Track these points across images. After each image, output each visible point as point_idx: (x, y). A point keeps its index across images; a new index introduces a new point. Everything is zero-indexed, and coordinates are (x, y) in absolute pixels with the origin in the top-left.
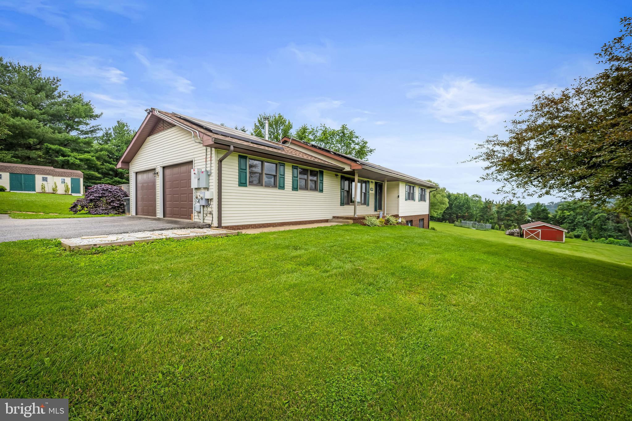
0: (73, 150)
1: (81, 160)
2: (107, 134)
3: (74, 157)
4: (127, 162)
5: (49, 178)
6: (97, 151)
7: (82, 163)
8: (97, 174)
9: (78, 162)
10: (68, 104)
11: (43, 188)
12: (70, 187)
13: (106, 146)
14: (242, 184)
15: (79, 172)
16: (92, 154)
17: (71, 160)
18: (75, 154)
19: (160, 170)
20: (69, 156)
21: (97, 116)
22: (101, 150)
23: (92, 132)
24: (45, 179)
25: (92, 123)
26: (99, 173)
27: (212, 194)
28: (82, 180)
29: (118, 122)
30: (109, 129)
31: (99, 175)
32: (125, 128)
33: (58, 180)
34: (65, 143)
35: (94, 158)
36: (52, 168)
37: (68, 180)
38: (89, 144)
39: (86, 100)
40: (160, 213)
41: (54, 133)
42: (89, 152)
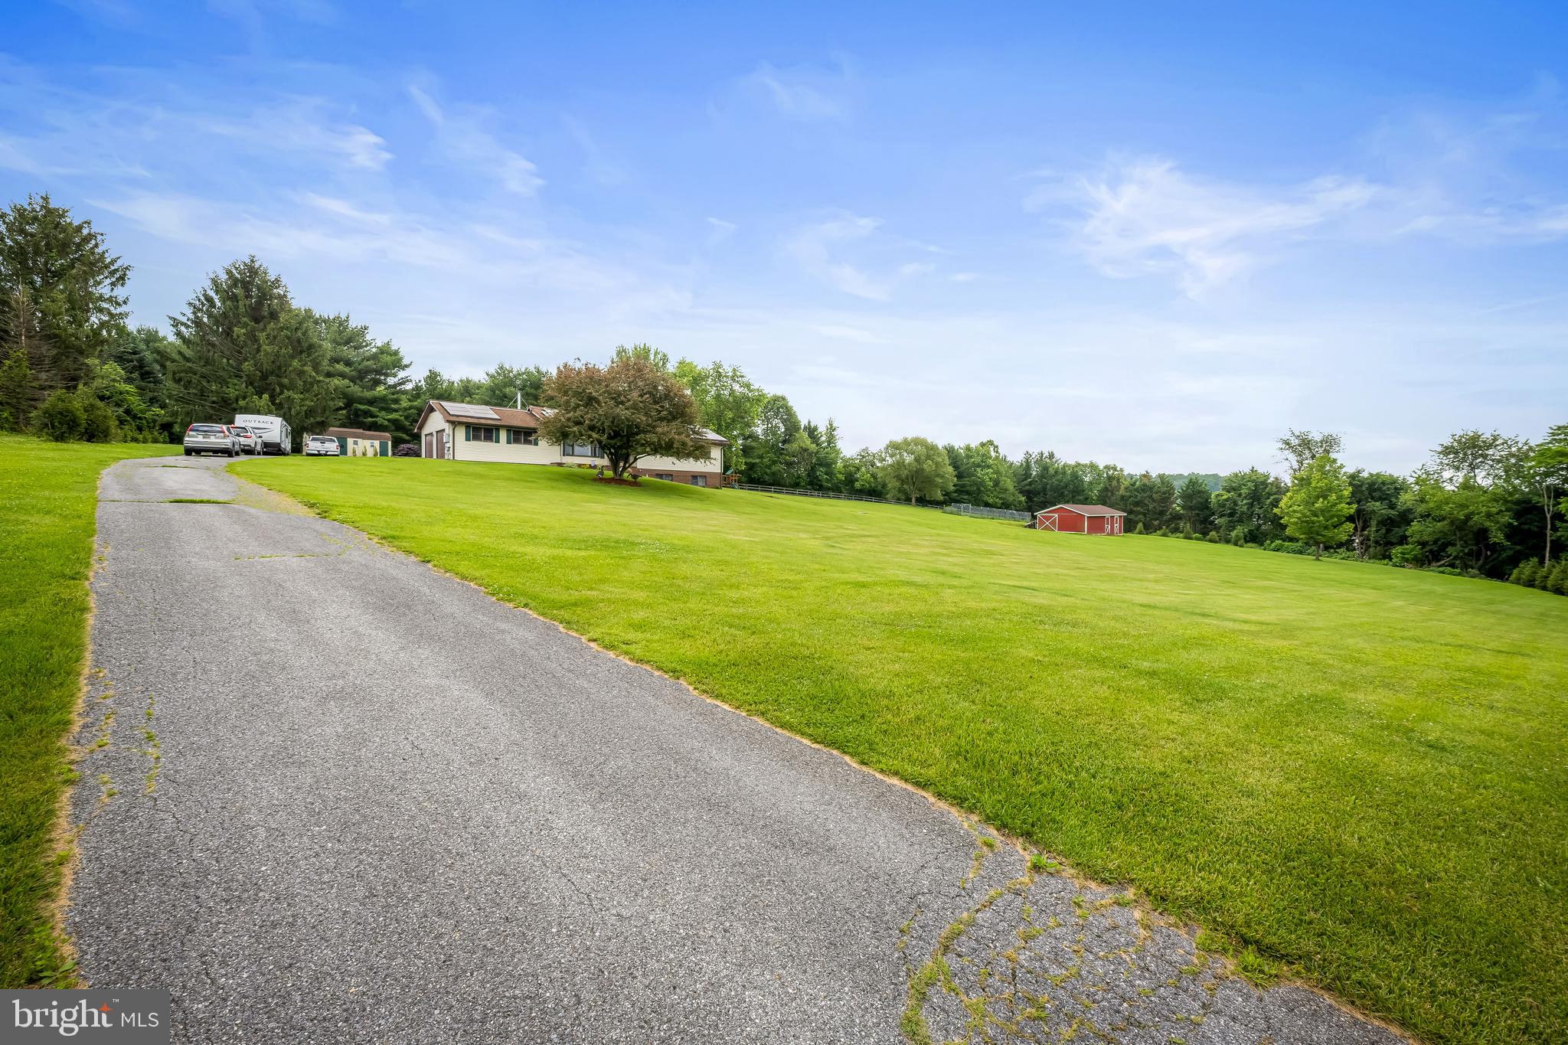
0: (382, 409)
1: (389, 420)
2: (417, 386)
3: (383, 418)
4: (421, 428)
5: (360, 441)
6: (406, 409)
7: (390, 424)
8: (404, 436)
9: (386, 423)
10: (374, 357)
11: (354, 452)
12: (378, 450)
13: (415, 403)
14: (468, 439)
15: (388, 434)
16: (400, 413)
17: (379, 420)
18: (383, 413)
19: (435, 434)
20: (377, 417)
21: (407, 366)
22: (411, 408)
23: (400, 384)
24: (356, 443)
25: (402, 374)
26: (408, 435)
27: (450, 445)
28: (390, 443)
29: (430, 371)
30: (420, 381)
31: (408, 438)
32: (438, 378)
33: (367, 443)
34: (372, 402)
35: (402, 418)
36: (361, 431)
37: (377, 443)
38: (396, 401)
39: (394, 348)
40: (435, 456)
41: (362, 392)
42: (396, 411)
